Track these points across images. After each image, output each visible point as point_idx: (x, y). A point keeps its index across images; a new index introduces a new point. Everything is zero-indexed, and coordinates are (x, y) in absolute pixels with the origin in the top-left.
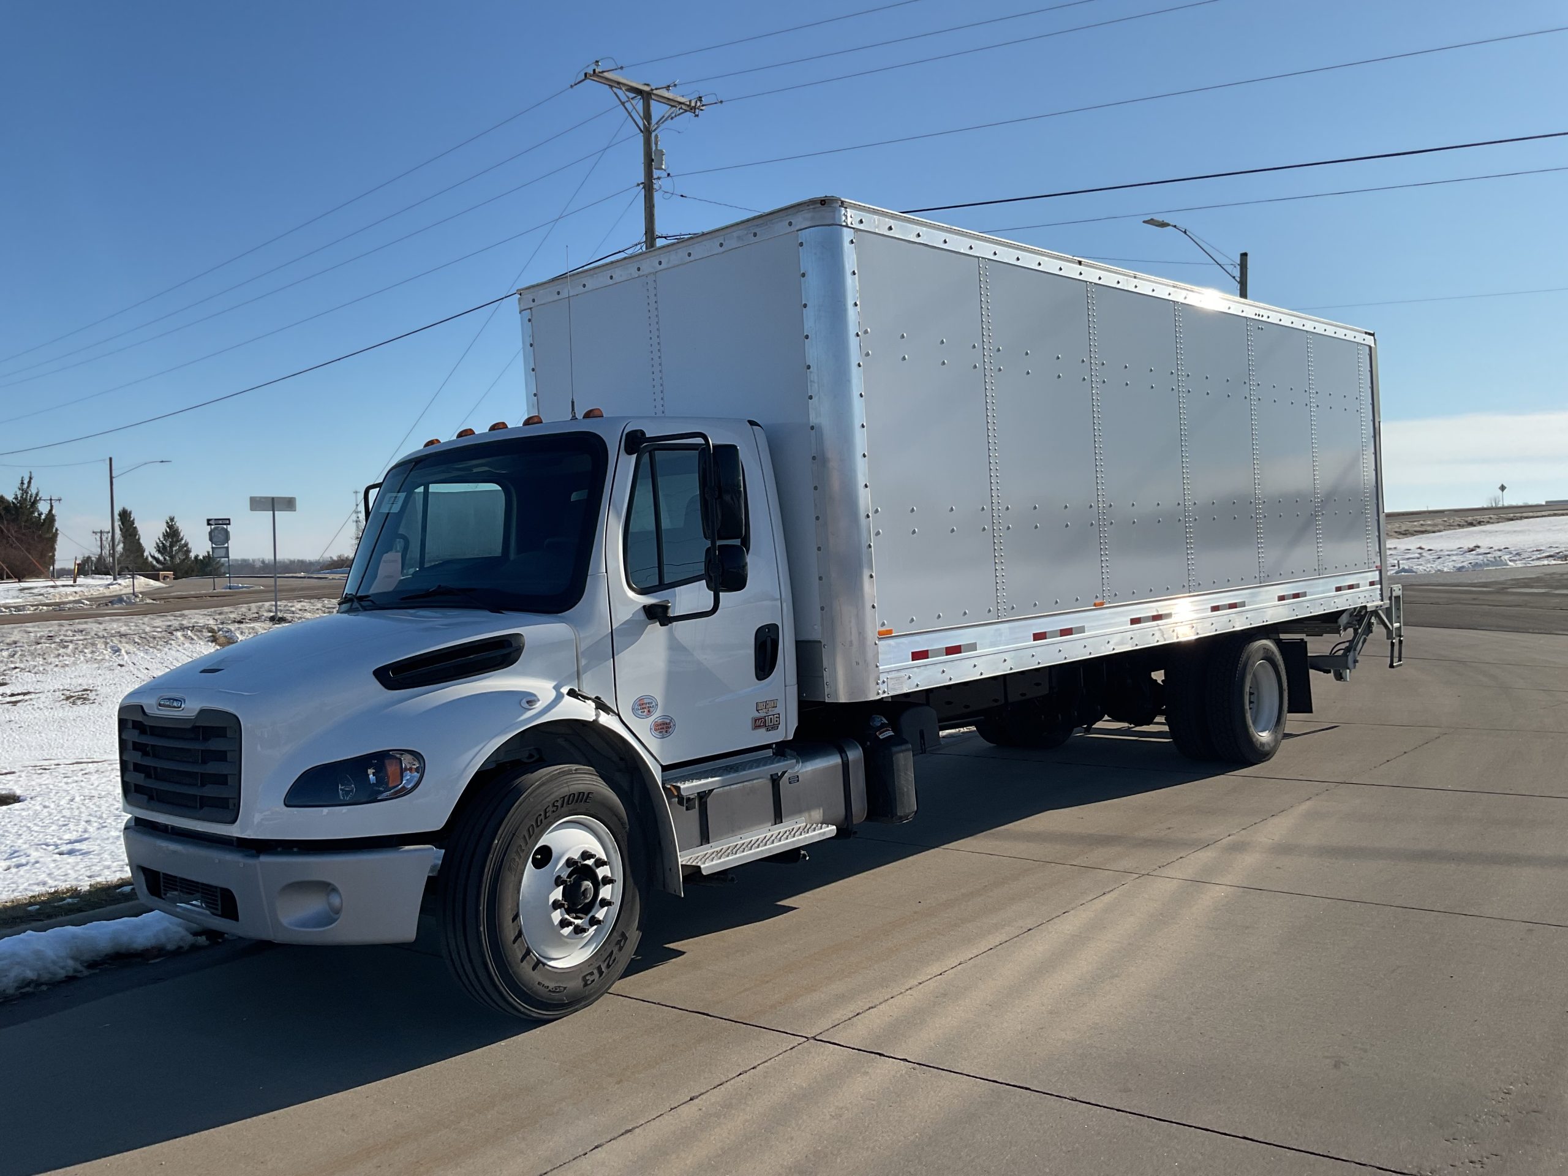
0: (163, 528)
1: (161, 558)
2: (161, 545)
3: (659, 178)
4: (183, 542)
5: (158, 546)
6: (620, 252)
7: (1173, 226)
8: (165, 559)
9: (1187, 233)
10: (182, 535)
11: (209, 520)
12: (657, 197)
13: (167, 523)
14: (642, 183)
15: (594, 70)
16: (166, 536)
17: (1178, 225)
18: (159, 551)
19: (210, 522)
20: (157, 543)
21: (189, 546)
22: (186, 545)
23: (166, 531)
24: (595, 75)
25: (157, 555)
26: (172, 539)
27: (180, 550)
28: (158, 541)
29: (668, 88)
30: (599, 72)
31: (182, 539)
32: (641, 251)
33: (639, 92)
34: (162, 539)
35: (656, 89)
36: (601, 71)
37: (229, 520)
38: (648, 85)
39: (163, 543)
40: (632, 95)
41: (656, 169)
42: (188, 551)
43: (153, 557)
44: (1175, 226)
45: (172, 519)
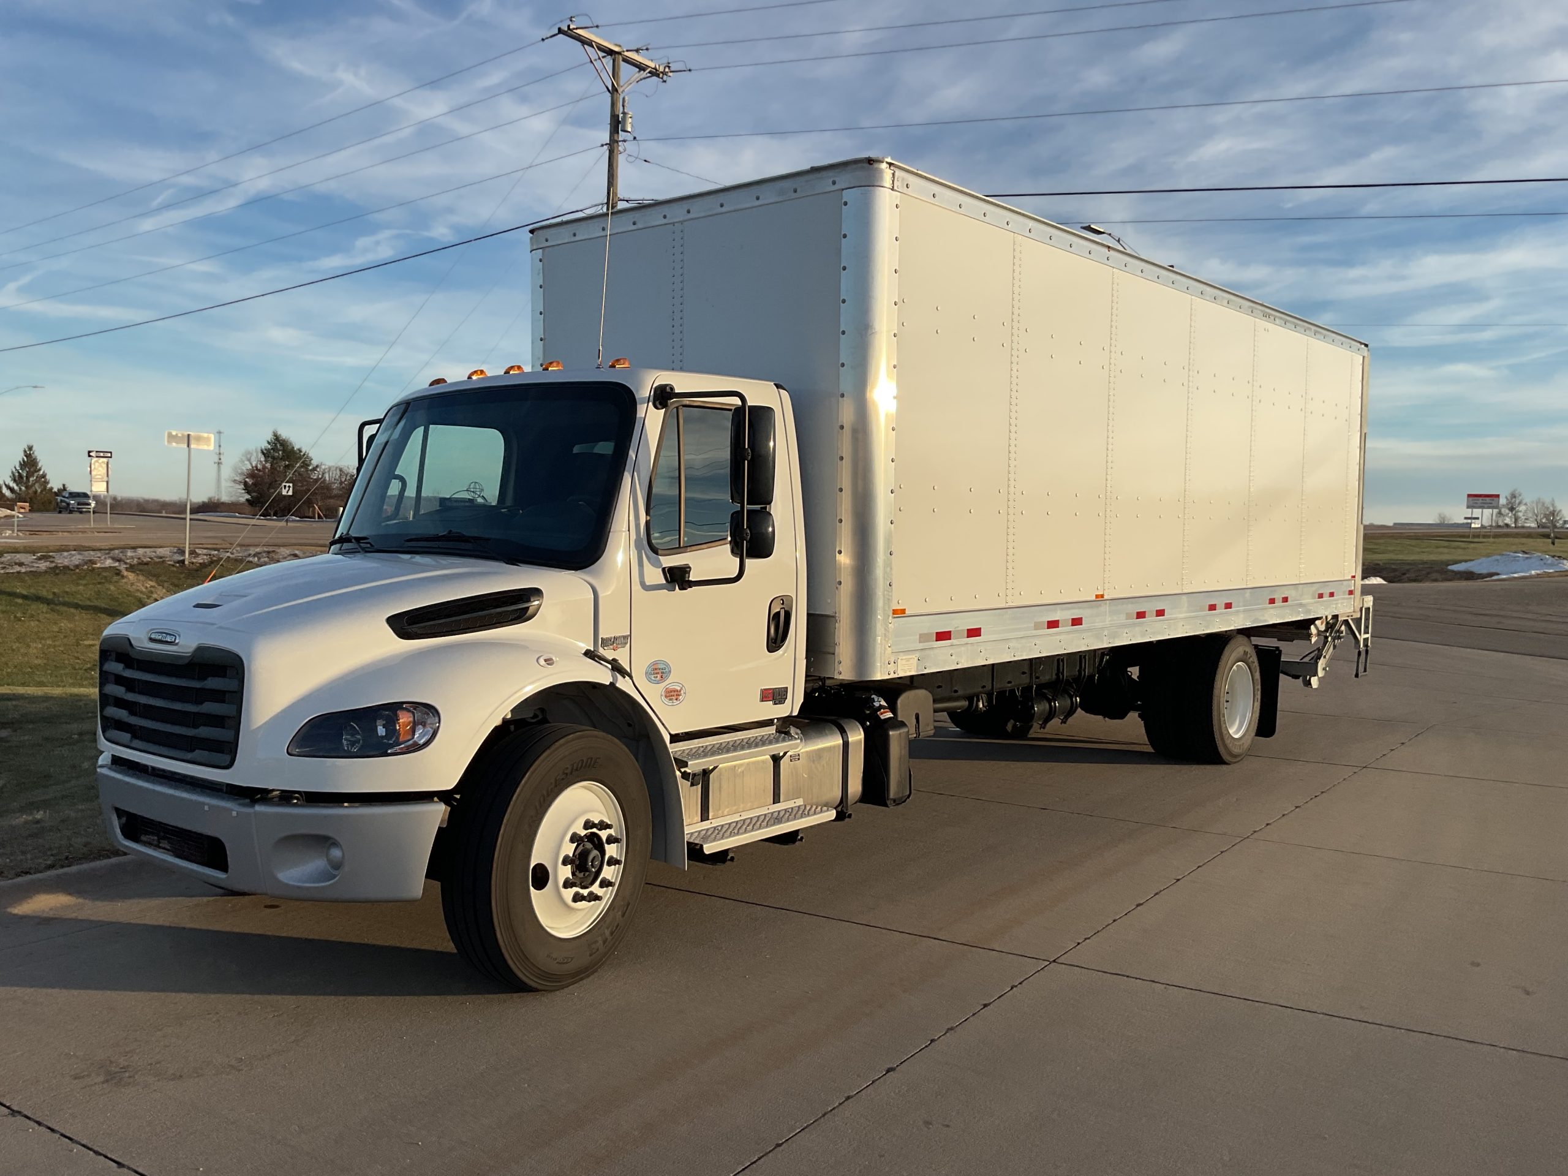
0: (20, 457)
1: (16, 488)
2: (17, 474)
3: (624, 141)
4: (41, 472)
5: (14, 475)
6: (577, 211)
7: (1107, 234)
8: (20, 489)
9: (1121, 242)
10: (40, 465)
11: (89, 452)
12: (621, 160)
13: (25, 451)
14: (606, 144)
15: (569, 26)
16: (23, 465)
17: (1112, 234)
18: (15, 480)
19: (91, 454)
20: (12, 472)
21: (47, 477)
22: (44, 476)
23: (23, 459)
24: (569, 33)
25: (12, 485)
26: (29, 469)
27: (36, 481)
28: (14, 470)
29: (637, 51)
30: (574, 29)
31: (40, 470)
32: (601, 211)
33: (610, 52)
34: (18, 468)
35: (627, 51)
36: (575, 27)
37: (111, 453)
38: (620, 46)
39: (19, 472)
40: (601, 54)
41: (622, 131)
42: (46, 482)
43: (8, 487)
44: (1110, 234)
45: (30, 448)
